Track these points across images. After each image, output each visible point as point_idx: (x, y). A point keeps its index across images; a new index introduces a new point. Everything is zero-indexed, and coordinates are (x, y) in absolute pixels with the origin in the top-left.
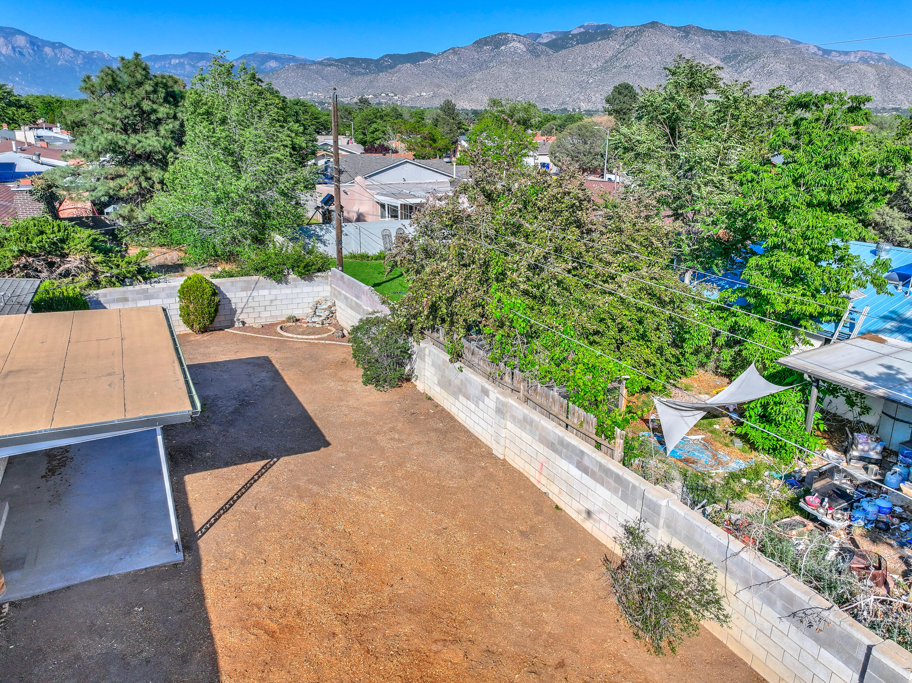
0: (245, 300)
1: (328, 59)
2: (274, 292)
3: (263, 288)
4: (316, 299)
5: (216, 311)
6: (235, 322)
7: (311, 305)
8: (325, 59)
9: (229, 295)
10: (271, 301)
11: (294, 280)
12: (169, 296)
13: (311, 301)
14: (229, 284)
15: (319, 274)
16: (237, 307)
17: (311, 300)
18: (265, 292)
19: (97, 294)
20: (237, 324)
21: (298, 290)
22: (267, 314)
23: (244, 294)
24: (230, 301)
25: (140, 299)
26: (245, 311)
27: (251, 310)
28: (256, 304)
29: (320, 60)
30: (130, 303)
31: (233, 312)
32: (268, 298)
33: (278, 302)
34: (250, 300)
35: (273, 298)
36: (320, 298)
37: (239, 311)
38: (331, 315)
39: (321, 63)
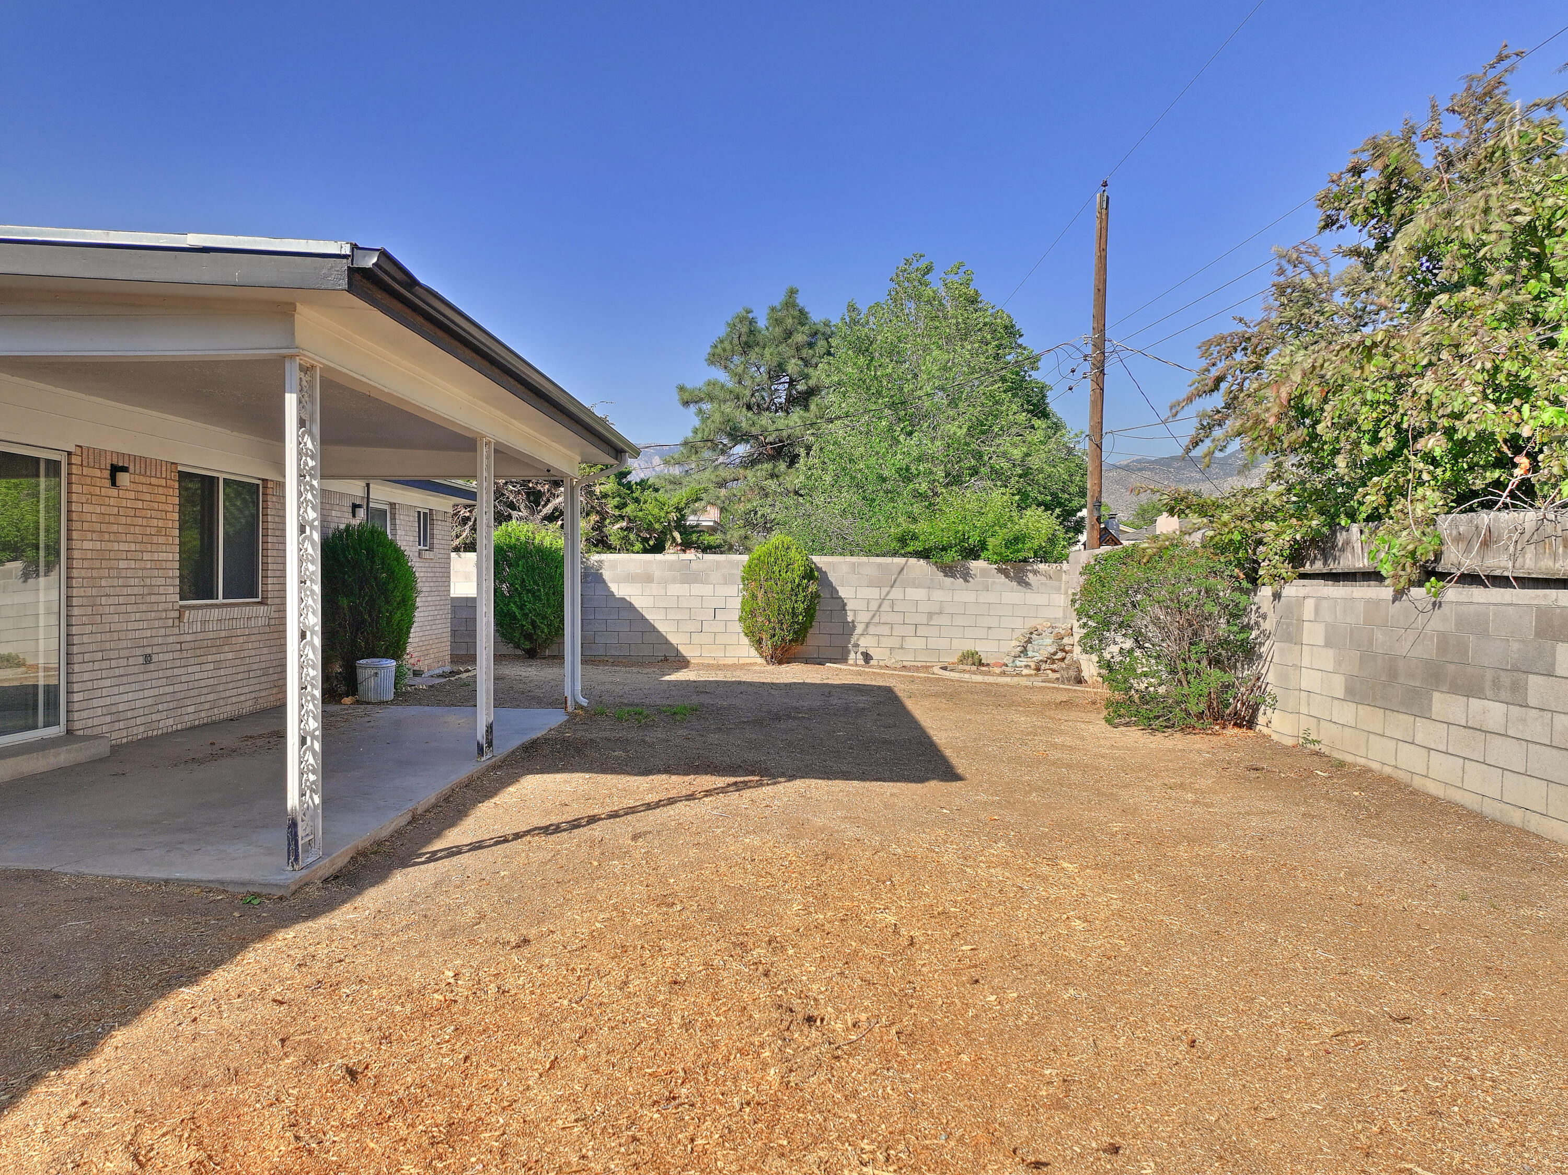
0: (874, 606)
1: (1138, 461)
2: (938, 595)
3: (916, 584)
4: (1031, 623)
5: (810, 612)
6: (848, 652)
7: (1017, 634)
8: (1134, 461)
9: (843, 592)
10: (931, 615)
11: (984, 573)
12: (727, 581)
13: (1021, 626)
14: (845, 569)
15: (1042, 567)
16: (858, 619)
17: (1018, 623)
18: (917, 594)
19: (601, 561)
20: (852, 656)
21: (990, 597)
22: (919, 643)
23: (874, 593)
24: (845, 605)
25: (674, 581)
26: (872, 629)
27: (885, 630)
28: (898, 618)
29: (1125, 463)
30: (654, 586)
31: (848, 629)
32: (924, 607)
33: (944, 620)
34: (886, 606)
35: (935, 608)
36: (1039, 621)
37: (859, 629)
38: (1060, 655)
39: (1126, 468)
